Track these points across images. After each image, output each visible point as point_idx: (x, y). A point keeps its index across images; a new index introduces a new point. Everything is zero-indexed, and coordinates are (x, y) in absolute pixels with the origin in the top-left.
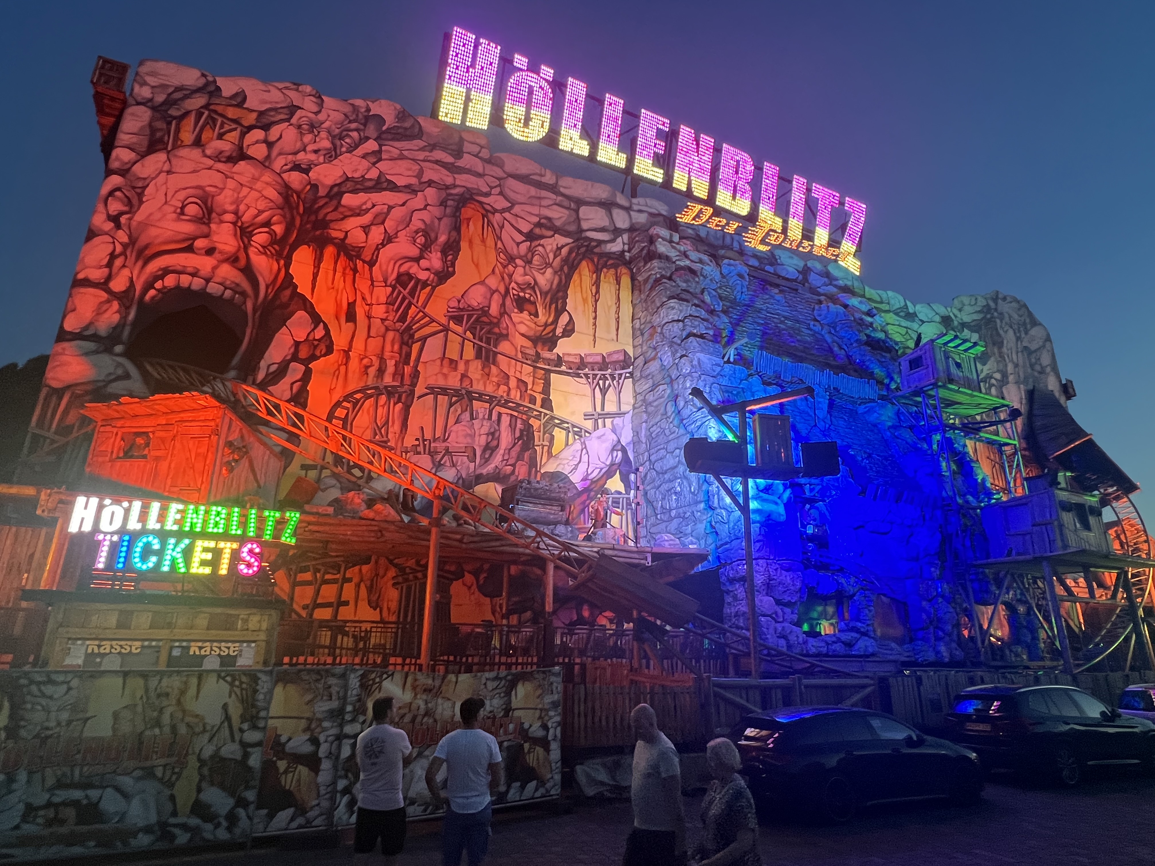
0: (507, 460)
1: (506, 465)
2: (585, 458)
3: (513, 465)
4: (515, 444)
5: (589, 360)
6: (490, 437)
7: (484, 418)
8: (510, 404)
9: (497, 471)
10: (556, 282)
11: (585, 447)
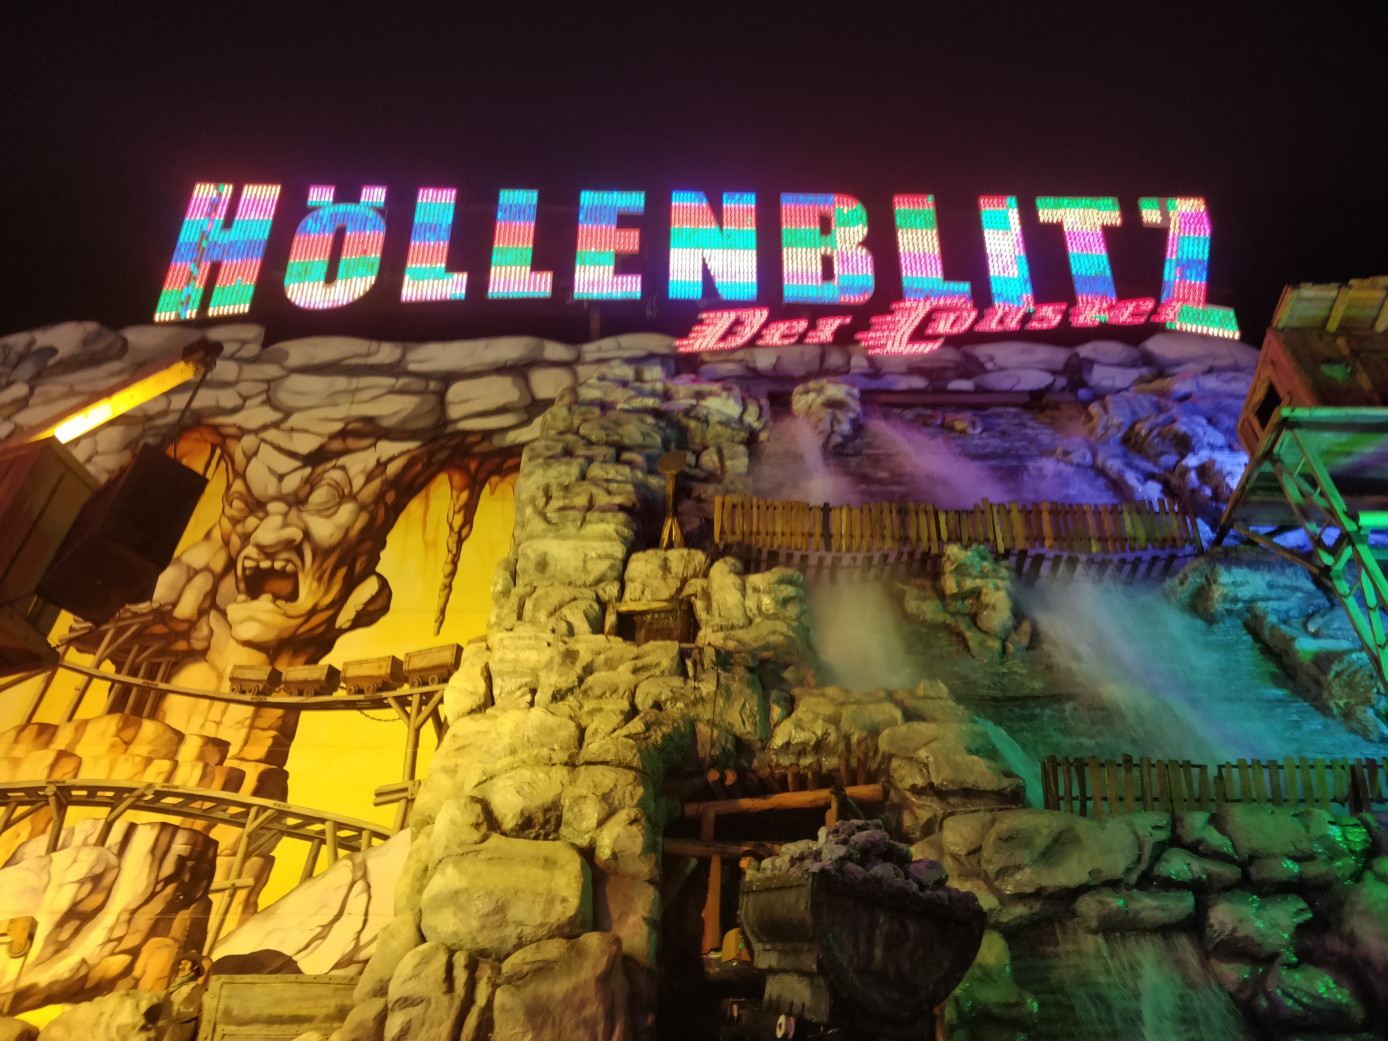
0: (120, 940)
1: (113, 954)
2: (357, 902)
3: (135, 952)
4: (153, 895)
5: (417, 663)
6: (88, 887)
7: (85, 844)
8: (169, 800)
9: (83, 972)
10: (358, 526)
11: (365, 876)
